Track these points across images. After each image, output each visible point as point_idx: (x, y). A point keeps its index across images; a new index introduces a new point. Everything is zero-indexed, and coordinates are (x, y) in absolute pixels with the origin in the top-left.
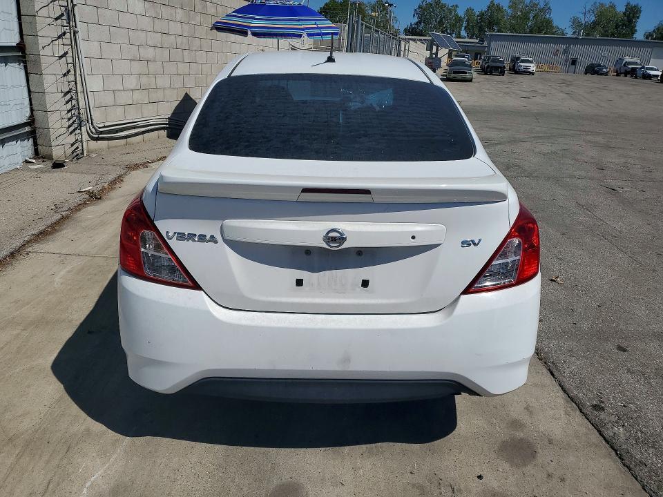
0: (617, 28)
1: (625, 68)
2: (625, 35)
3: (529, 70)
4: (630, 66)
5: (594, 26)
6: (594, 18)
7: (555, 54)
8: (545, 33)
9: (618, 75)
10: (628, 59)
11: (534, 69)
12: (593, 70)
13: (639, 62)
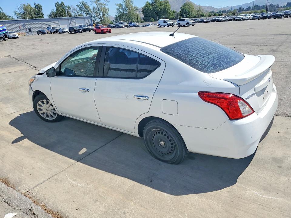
0: (35, 14)
1: (53, 30)
2: (40, 17)
3: (15, 36)
4: (55, 29)
5: (24, 14)
6: (23, 11)
7: (20, 28)
8: (4, 19)
9: (51, 33)
10: (52, 26)
11: (18, 35)
12: (40, 32)
13: (57, 27)
